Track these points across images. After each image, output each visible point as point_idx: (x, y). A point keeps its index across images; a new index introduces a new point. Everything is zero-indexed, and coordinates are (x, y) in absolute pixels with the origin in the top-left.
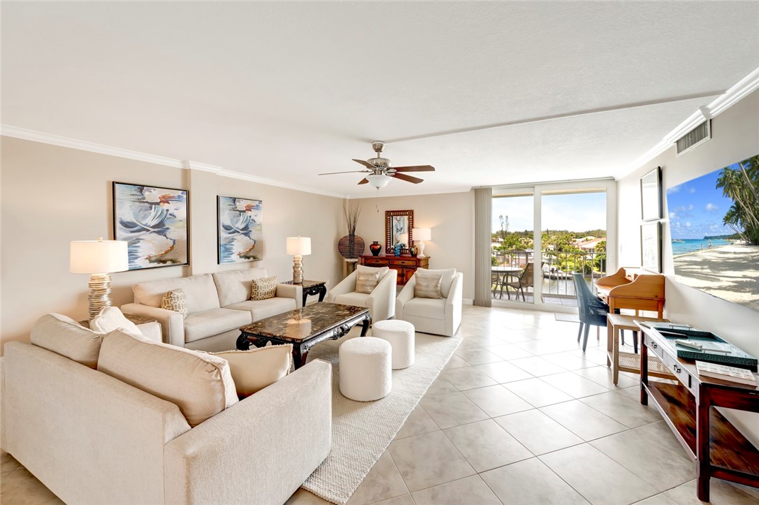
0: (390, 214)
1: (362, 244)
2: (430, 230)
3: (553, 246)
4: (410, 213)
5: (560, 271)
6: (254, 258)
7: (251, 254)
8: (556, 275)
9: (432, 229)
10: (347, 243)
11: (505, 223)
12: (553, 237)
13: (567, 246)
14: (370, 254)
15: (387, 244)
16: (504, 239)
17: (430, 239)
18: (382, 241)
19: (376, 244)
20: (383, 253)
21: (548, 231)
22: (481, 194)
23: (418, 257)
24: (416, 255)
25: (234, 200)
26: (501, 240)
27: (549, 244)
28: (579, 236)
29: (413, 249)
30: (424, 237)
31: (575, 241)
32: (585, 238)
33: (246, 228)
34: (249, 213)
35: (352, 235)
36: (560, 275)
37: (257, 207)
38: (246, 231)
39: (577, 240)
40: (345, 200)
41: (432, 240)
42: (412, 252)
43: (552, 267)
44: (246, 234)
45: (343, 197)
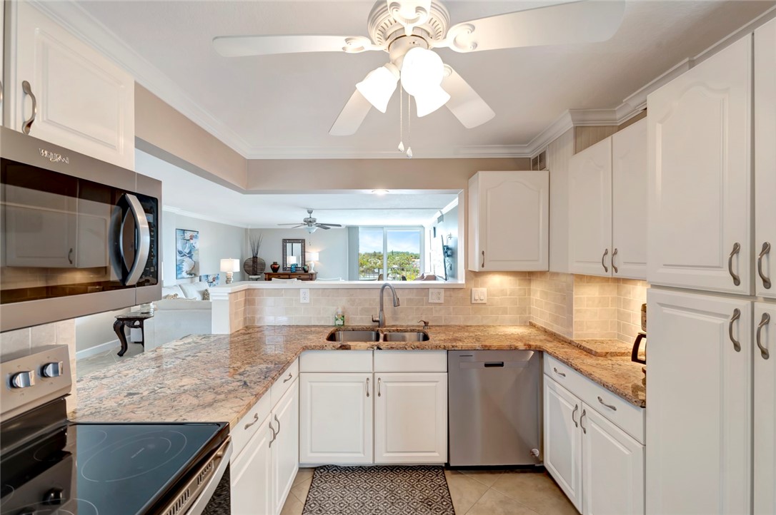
0: (285, 241)
1: (263, 265)
2: (318, 254)
4: (302, 242)
6: (195, 275)
7: (193, 272)
9: (319, 252)
10: (251, 263)
12: (397, 258)
14: (271, 271)
15: (283, 264)
17: (318, 260)
18: (280, 262)
19: (275, 263)
20: (281, 271)
21: (392, 252)
22: (352, 231)
23: (310, 272)
24: (307, 272)
25: (184, 231)
27: (394, 264)
29: (306, 267)
30: (314, 258)
33: (190, 253)
34: (192, 241)
35: (255, 258)
37: (196, 237)
38: (190, 255)
40: (246, 229)
41: (319, 261)
42: (304, 269)
44: (190, 257)
45: (245, 227)
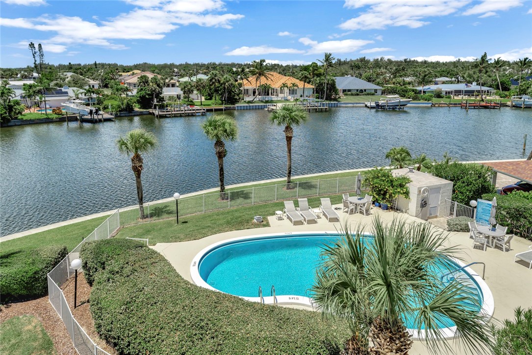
3: (97, 82)
5: (101, 112)
8: (96, 117)
11: (38, 53)
13: (113, 81)
16: (39, 74)
26: (35, 75)
28: (126, 69)
31: (121, 75)
32: (132, 72)
36: (100, 117)
39: (123, 74)
43: (90, 108)
